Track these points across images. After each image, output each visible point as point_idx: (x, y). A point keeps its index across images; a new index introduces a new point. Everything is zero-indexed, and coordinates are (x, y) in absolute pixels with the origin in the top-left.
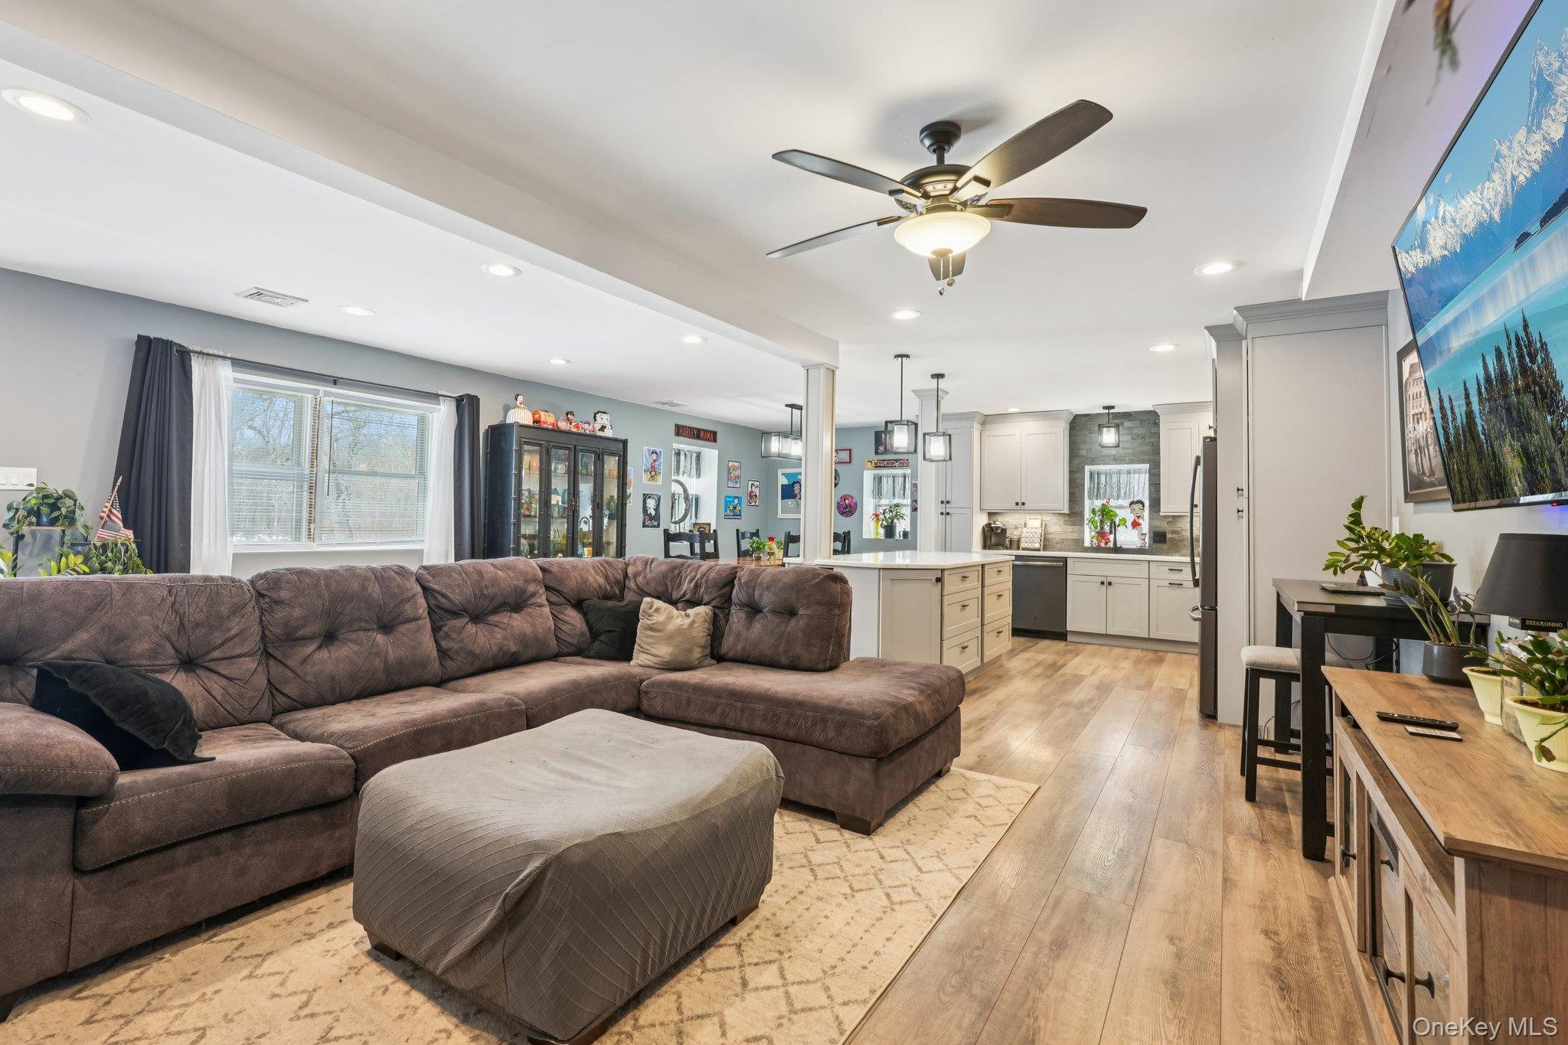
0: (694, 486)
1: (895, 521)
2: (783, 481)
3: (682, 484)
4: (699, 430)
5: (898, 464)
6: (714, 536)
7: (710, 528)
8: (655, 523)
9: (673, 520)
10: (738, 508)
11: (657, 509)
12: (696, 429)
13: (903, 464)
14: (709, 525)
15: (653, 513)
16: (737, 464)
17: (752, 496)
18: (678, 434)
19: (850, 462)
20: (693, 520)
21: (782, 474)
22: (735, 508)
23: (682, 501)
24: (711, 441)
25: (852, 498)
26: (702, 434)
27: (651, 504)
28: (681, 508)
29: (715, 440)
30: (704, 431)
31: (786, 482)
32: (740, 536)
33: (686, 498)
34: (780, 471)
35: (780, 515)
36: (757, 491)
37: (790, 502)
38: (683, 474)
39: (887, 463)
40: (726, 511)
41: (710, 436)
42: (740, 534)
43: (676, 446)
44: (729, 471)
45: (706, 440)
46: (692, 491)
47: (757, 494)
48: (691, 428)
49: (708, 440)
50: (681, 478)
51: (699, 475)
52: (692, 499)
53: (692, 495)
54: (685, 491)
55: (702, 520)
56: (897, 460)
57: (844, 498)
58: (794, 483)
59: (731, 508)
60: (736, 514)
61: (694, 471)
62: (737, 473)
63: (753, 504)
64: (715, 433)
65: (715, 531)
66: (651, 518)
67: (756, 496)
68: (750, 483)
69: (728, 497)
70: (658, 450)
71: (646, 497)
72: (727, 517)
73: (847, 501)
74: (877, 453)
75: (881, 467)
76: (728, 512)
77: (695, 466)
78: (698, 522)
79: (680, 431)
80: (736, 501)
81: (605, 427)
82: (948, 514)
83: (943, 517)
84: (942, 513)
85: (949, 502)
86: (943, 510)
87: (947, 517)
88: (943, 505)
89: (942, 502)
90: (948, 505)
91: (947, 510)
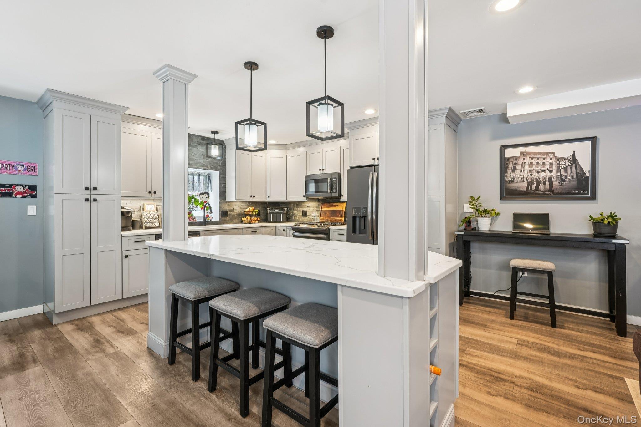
82: (95, 200)
83: (88, 203)
84: (87, 200)
85: (95, 189)
86: (88, 197)
87: (94, 204)
88: (88, 192)
89: (87, 188)
90: (95, 191)
91: (93, 197)
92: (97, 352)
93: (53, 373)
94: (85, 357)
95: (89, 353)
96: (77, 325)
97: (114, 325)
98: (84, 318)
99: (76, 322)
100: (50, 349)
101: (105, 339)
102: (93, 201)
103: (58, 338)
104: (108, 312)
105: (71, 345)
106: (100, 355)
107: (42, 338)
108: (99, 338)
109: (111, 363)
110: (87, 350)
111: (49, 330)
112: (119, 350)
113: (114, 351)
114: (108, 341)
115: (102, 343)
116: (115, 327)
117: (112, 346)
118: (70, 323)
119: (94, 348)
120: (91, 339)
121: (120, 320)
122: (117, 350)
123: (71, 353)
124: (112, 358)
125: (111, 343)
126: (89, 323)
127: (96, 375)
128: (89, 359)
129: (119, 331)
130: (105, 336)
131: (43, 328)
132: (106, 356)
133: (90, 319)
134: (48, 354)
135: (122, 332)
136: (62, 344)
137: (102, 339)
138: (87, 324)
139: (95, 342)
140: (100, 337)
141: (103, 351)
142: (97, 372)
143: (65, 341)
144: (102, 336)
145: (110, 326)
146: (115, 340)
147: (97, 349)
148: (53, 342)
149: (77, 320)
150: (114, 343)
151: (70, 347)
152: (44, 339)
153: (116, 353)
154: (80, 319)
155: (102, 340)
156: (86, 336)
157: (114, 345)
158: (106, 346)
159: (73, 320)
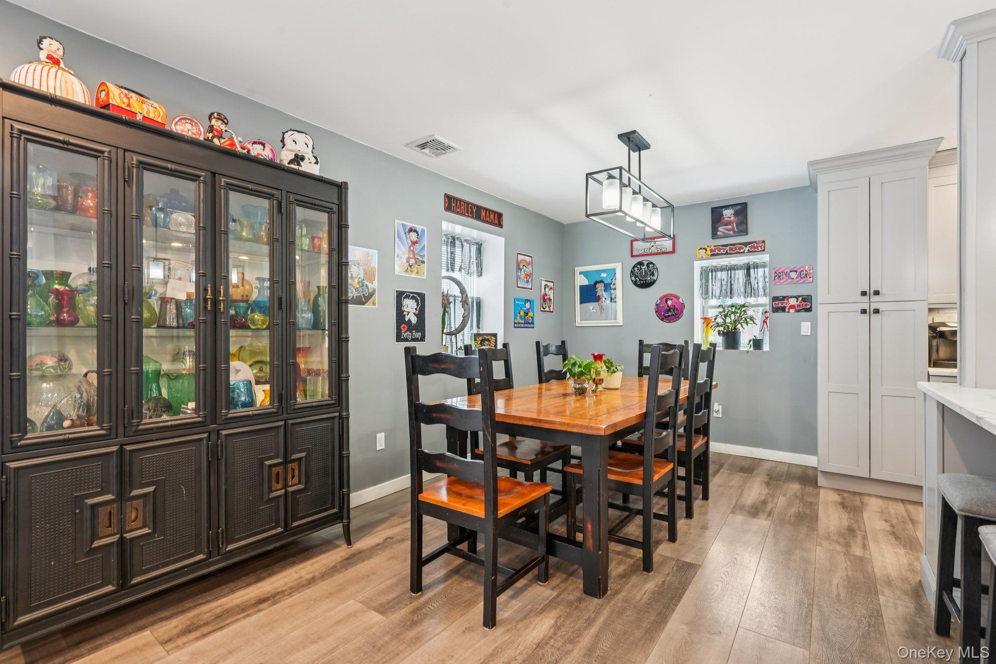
0: (475, 287)
1: (739, 326)
2: (581, 281)
3: (458, 283)
4: (479, 208)
5: (746, 249)
6: (504, 355)
7: (496, 340)
8: (418, 335)
9: (445, 331)
10: (530, 314)
11: (421, 314)
12: (475, 205)
13: (754, 247)
14: (495, 335)
15: (414, 320)
16: (528, 259)
17: (545, 299)
18: (448, 208)
19: (673, 252)
20: (475, 331)
21: (580, 273)
22: (526, 314)
23: (459, 304)
24: (495, 225)
25: (678, 298)
26: (483, 214)
27: (410, 306)
28: (457, 313)
29: (500, 225)
30: (487, 210)
31: (586, 282)
32: (541, 351)
33: (465, 302)
34: (578, 270)
35: (579, 322)
36: (551, 294)
37: (591, 306)
38: (460, 270)
39: (731, 249)
40: (515, 318)
41: (494, 219)
42: (542, 349)
43: (446, 226)
44: (518, 265)
45: (487, 222)
46: (472, 293)
47: (552, 297)
48: (468, 203)
49: (491, 223)
50: (456, 275)
51: (480, 274)
52: (473, 303)
53: (472, 298)
54: (463, 291)
55: (486, 329)
56: (746, 244)
57: (666, 298)
58: (596, 283)
59: (522, 314)
60: (528, 323)
61: (474, 268)
62: (529, 270)
63: (547, 309)
64: (500, 215)
65: (505, 345)
66: (410, 327)
67: (550, 299)
68: (544, 283)
69: (519, 300)
70: (419, 228)
71: (400, 296)
72: (517, 325)
73: (670, 303)
74: (714, 235)
75: (722, 254)
76: (518, 320)
77: (475, 261)
78: (481, 332)
79: (452, 204)
80: (528, 305)
81: (303, 159)
82: (877, 311)
83: (866, 316)
84: (864, 312)
85: (877, 293)
86: (866, 306)
87: (875, 317)
88: (866, 298)
89: (864, 293)
90: (876, 297)
91: (874, 306)
92: (839, 543)
93: (775, 536)
94: (819, 540)
95: (828, 537)
96: (843, 498)
97: (894, 522)
98: (860, 494)
99: (846, 495)
100: (793, 511)
101: (864, 534)
102: (874, 313)
103: (811, 503)
104: (903, 501)
105: (816, 518)
106: (839, 548)
107: (795, 495)
108: (856, 528)
109: (844, 567)
110: (828, 533)
111: (809, 489)
112: (869, 557)
113: (862, 555)
114: (865, 538)
115: (855, 536)
116: (892, 526)
117: (865, 547)
118: (838, 492)
119: (839, 535)
120: (845, 523)
121: (912, 520)
122: (867, 556)
123: (808, 527)
124: (850, 561)
125: (866, 543)
126: (862, 503)
127: (813, 567)
128: (821, 545)
129: (893, 534)
130: (867, 530)
131: (805, 485)
132: (845, 553)
133: (866, 499)
134: (786, 514)
135: (897, 538)
136: (808, 512)
137: (860, 531)
138: (858, 503)
139: (847, 529)
140: (859, 527)
141: (847, 545)
142: (817, 566)
143: (814, 510)
144: (863, 527)
145: (886, 521)
146: (877, 541)
147: (842, 540)
148: (801, 504)
149: (849, 492)
150: (872, 545)
151: (814, 518)
152: (796, 496)
153: (861, 559)
154: (855, 493)
155: (858, 532)
156: (843, 517)
157: (868, 547)
158: (856, 542)
159: (844, 491)
